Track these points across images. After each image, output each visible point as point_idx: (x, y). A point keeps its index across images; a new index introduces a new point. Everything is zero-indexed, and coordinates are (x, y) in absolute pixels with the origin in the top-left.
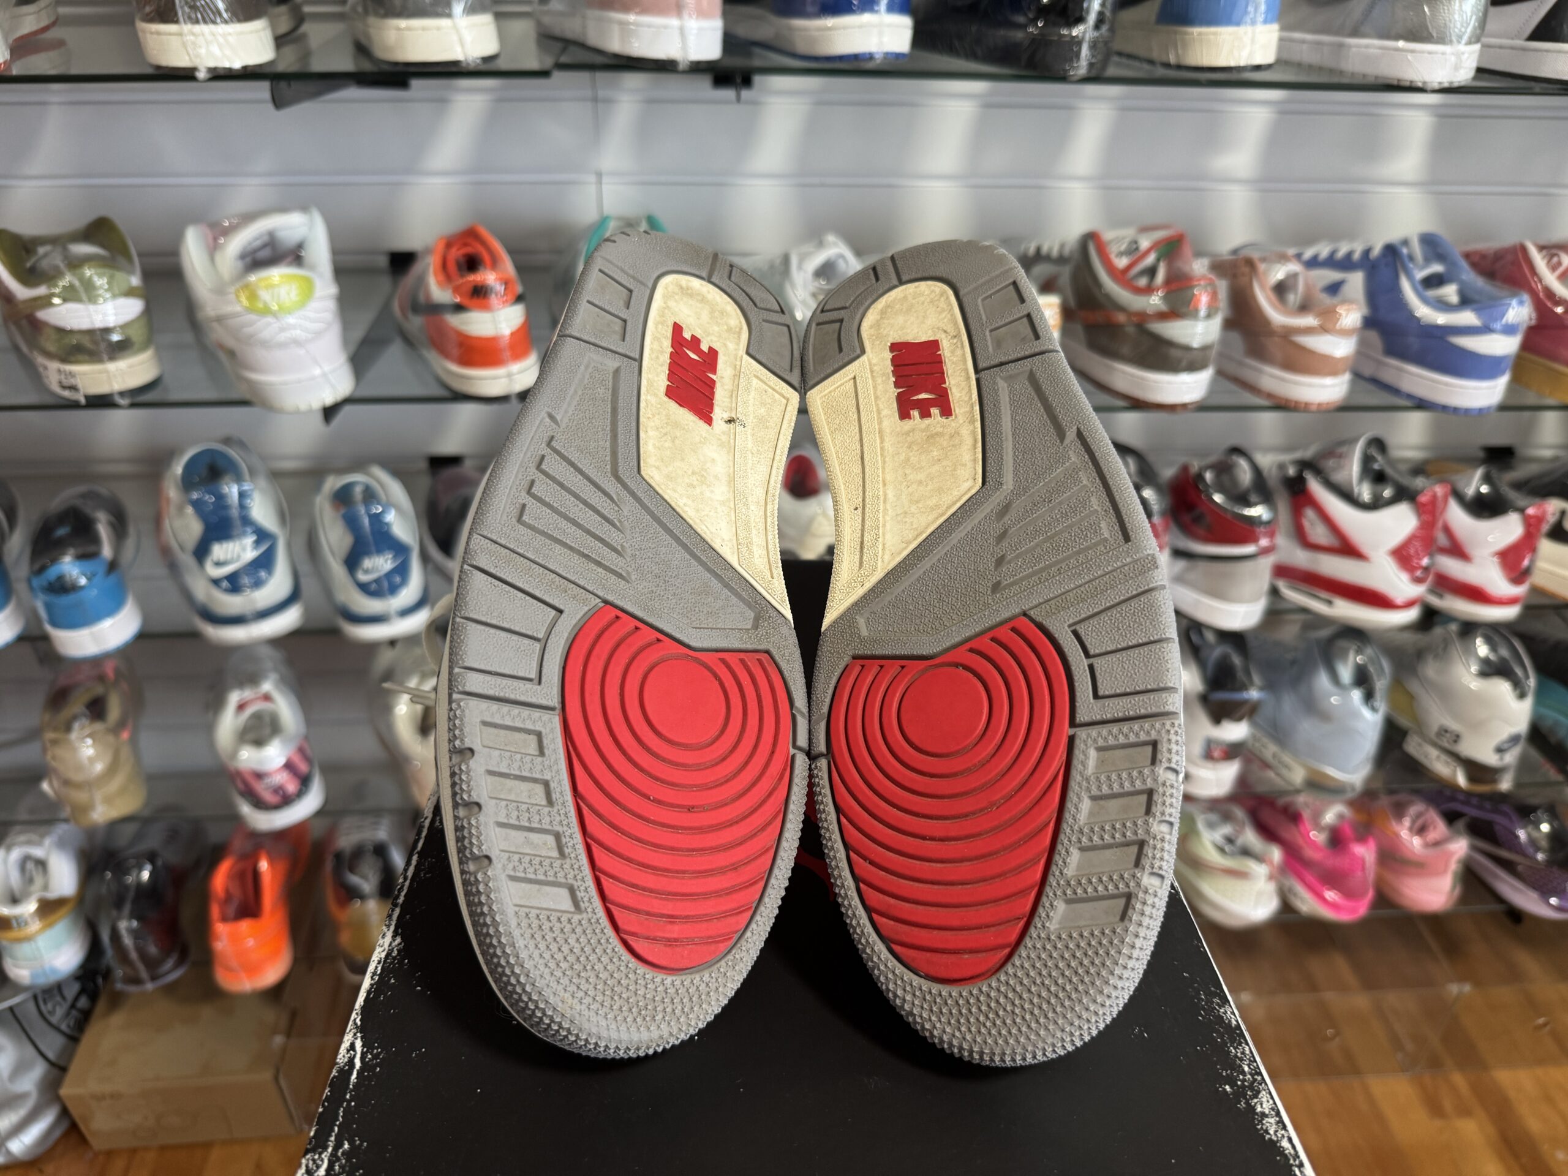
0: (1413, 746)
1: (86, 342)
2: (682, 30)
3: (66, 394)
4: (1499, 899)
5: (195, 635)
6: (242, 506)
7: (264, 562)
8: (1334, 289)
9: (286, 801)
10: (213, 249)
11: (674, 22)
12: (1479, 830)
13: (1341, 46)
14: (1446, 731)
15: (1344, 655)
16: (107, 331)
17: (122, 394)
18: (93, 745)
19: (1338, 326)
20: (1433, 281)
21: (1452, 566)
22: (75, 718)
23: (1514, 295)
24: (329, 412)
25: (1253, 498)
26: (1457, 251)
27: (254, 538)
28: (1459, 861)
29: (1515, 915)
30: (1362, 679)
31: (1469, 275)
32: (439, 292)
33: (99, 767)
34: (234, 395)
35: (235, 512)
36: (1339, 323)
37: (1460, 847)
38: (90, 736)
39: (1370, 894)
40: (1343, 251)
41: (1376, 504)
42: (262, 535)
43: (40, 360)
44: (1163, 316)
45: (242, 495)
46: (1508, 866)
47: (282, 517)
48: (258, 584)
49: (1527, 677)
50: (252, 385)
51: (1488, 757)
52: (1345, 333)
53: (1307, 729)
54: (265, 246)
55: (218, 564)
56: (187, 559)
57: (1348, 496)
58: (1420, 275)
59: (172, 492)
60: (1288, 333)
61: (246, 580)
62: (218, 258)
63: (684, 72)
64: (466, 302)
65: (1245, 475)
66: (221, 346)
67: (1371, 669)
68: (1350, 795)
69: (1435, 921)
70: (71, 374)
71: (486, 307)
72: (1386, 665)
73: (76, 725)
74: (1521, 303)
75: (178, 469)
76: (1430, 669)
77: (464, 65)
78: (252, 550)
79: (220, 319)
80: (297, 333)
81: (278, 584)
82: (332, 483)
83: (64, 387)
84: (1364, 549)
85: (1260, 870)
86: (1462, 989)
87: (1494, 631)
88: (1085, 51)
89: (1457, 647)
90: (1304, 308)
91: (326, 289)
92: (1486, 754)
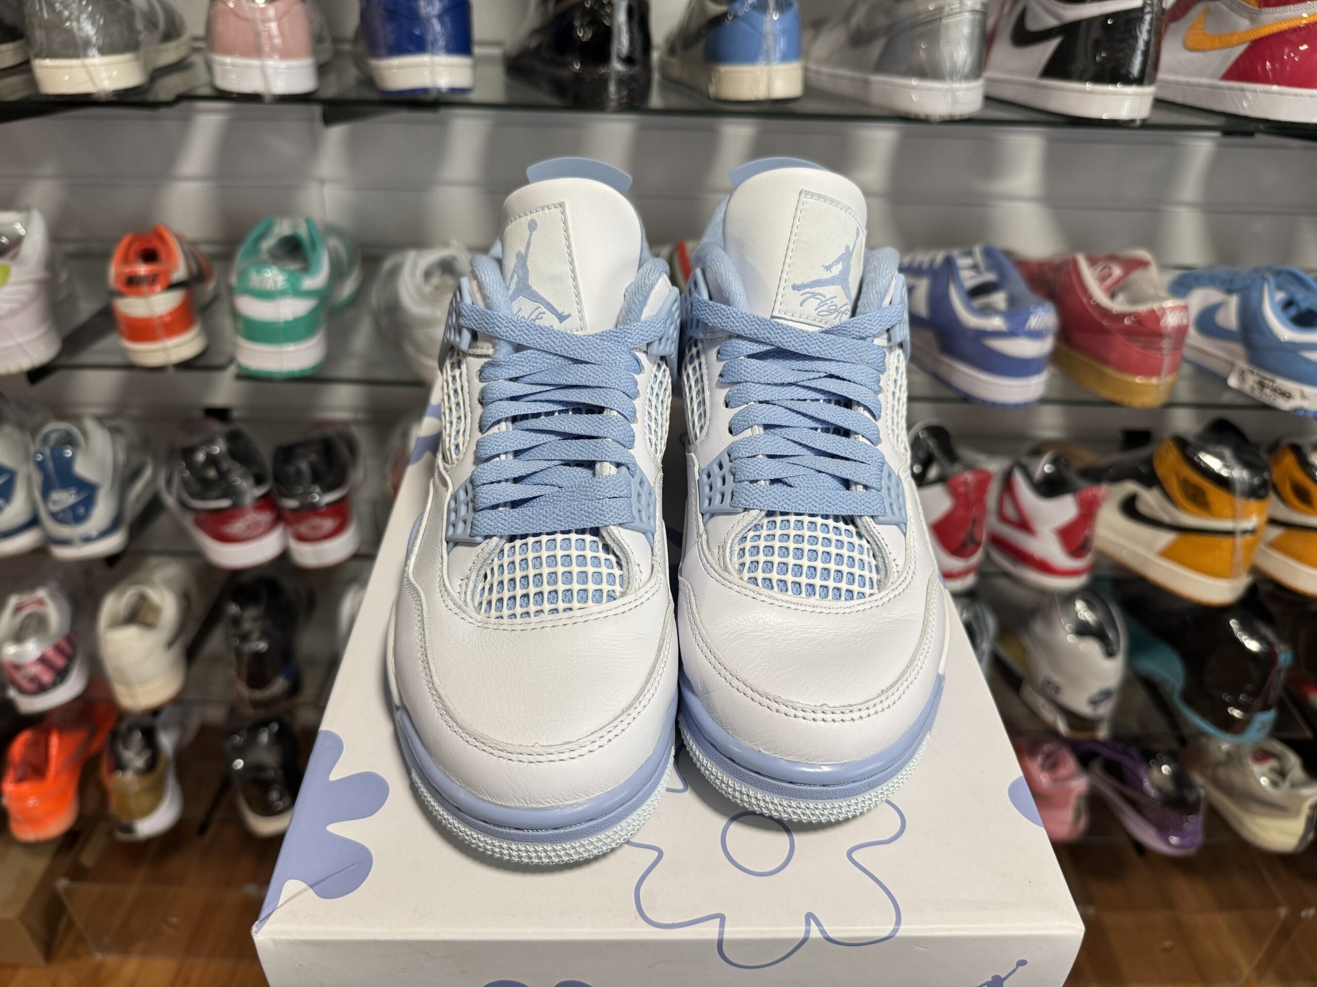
0: (1028, 692)
2: (263, 69)
4: (1126, 832)
9: (42, 688)
11: (255, 62)
13: (866, 82)
14: (1049, 683)
20: (984, 289)
21: (1021, 539)
23: (1039, 304)
24: (36, 375)
28: (1079, 797)
29: (1140, 848)
31: (1019, 285)
37: (1080, 784)
46: (1132, 803)
49: (1118, 638)
51: (1082, 707)
58: (970, 283)
63: (271, 103)
64: (124, 289)
71: (139, 294)
72: (991, 622)
74: (1045, 309)
76: (1038, 627)
77: (95, 97)
81: (17, 510)
88: (612, 88)
89: (1058, 609)
92: (1080, 704)
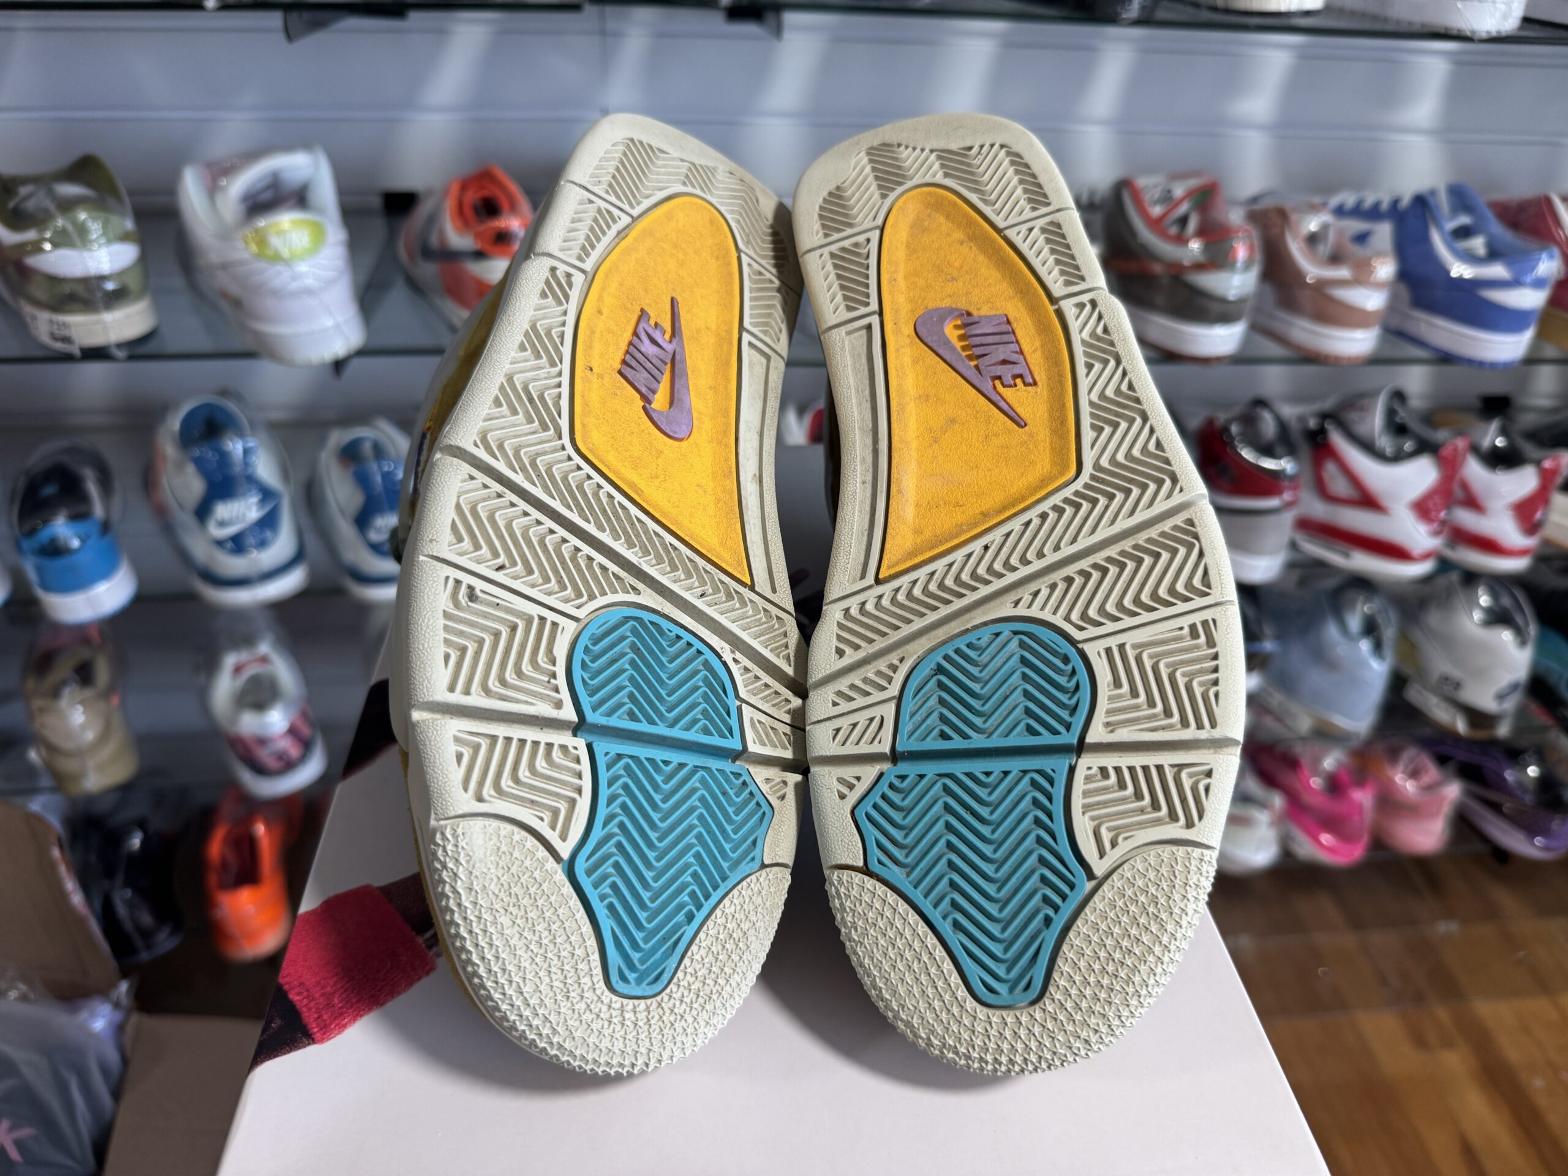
0: (1415, 694)
1: (80, 290)
3: (59, 346)
4: (1485, 839)
5: (192, 597)
6: (246, 464)
7: (269, 522)
8: (1362, 238)
9: (288, 765)
10: (213, 190)
12: (1469, 773)
14: (1447, 679)
15: (1352, 605)
16: (102, 278)
17: (120, 346)
18: (84, 713)
19: (1372, 279)
20: (1463, 233)
21: (1466, 518)
22: (64, 683)
23: (1543, 248)
24: (338, 365)
25: (1279, 450)
26: (1481, 200)
27: (260, 496)
28: (1452, 805)
29: (1502, 856)
30: (1371, 628)
31: (1497, 228)
32: (458, 239)
33: (90, 736)
34: (237, 345)
35: (237, 469)
36: (1373, 276)
37: (1453, 791)
38: (81, 702)
39: (1365, 840)
40: (1369, 200)
41: (1398, 458)
42: (267, 494)
43: (28, 309)
44: (1199, 267)
45: (246, 452)
46: (1495, 807)
47: (285, 474)
48: (262, 544)
49: (1527, 625)
50: (259, 336)
51: (1487, 704)
52: (1379, 285)
53: (1315, 678)
54: (269, 187)
55: (222, 524)
56: (185, 519)
57: (1368, 447)
58: (1451, 225)
59: (168, 447)
60: (1321, 285)
61: (251, 540)
62: (220, 200)
64: (487, 249)
65: (1268, 426)
66: (224, 295)
67: (1380, 620)
68: (1354, 743)
69: (1422, 864)
70: (65, 325)
71: (510, 254)
72: (1393, 615)
73: (67, 692)
74: (1551, 257)
75: (174, 423)
76: (1433, 618)
78: (258, 510)
79: (225, 266)
80: (309, 282)
81: (282, 545)
82: (338, 438)
83: (55, 338)
84: (1385, 502)
85: (1262, 817)
86: (1446, 928)
87: (1498, 582)
89: (1461, 596)
90: (1336, 259)
91: (336, 235)
92: (1486, 701)
